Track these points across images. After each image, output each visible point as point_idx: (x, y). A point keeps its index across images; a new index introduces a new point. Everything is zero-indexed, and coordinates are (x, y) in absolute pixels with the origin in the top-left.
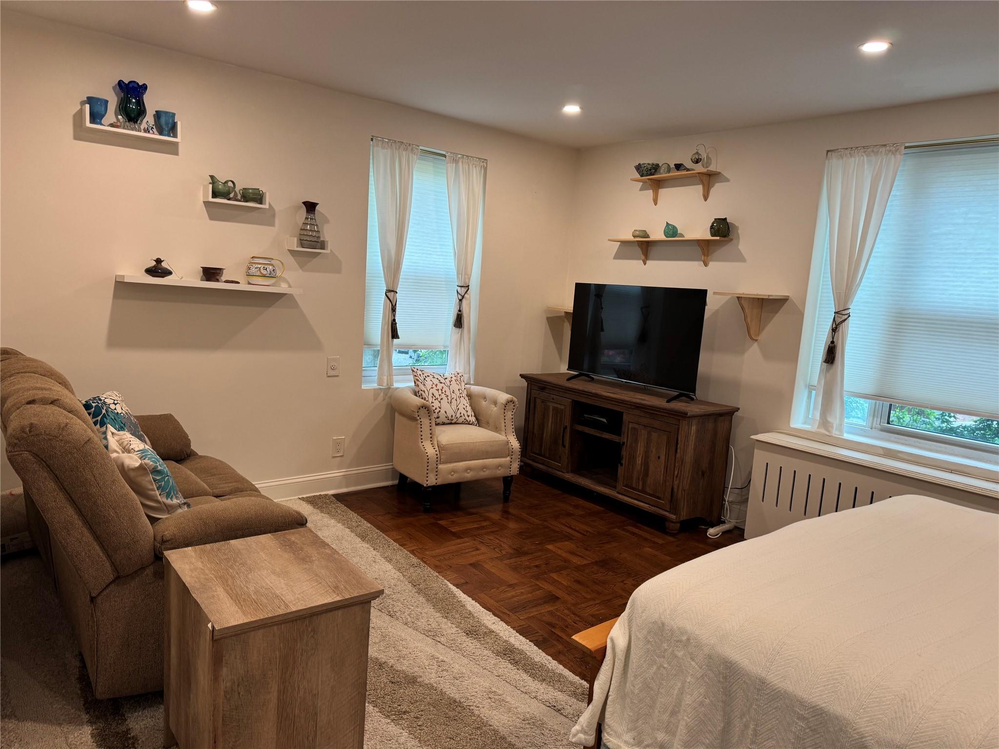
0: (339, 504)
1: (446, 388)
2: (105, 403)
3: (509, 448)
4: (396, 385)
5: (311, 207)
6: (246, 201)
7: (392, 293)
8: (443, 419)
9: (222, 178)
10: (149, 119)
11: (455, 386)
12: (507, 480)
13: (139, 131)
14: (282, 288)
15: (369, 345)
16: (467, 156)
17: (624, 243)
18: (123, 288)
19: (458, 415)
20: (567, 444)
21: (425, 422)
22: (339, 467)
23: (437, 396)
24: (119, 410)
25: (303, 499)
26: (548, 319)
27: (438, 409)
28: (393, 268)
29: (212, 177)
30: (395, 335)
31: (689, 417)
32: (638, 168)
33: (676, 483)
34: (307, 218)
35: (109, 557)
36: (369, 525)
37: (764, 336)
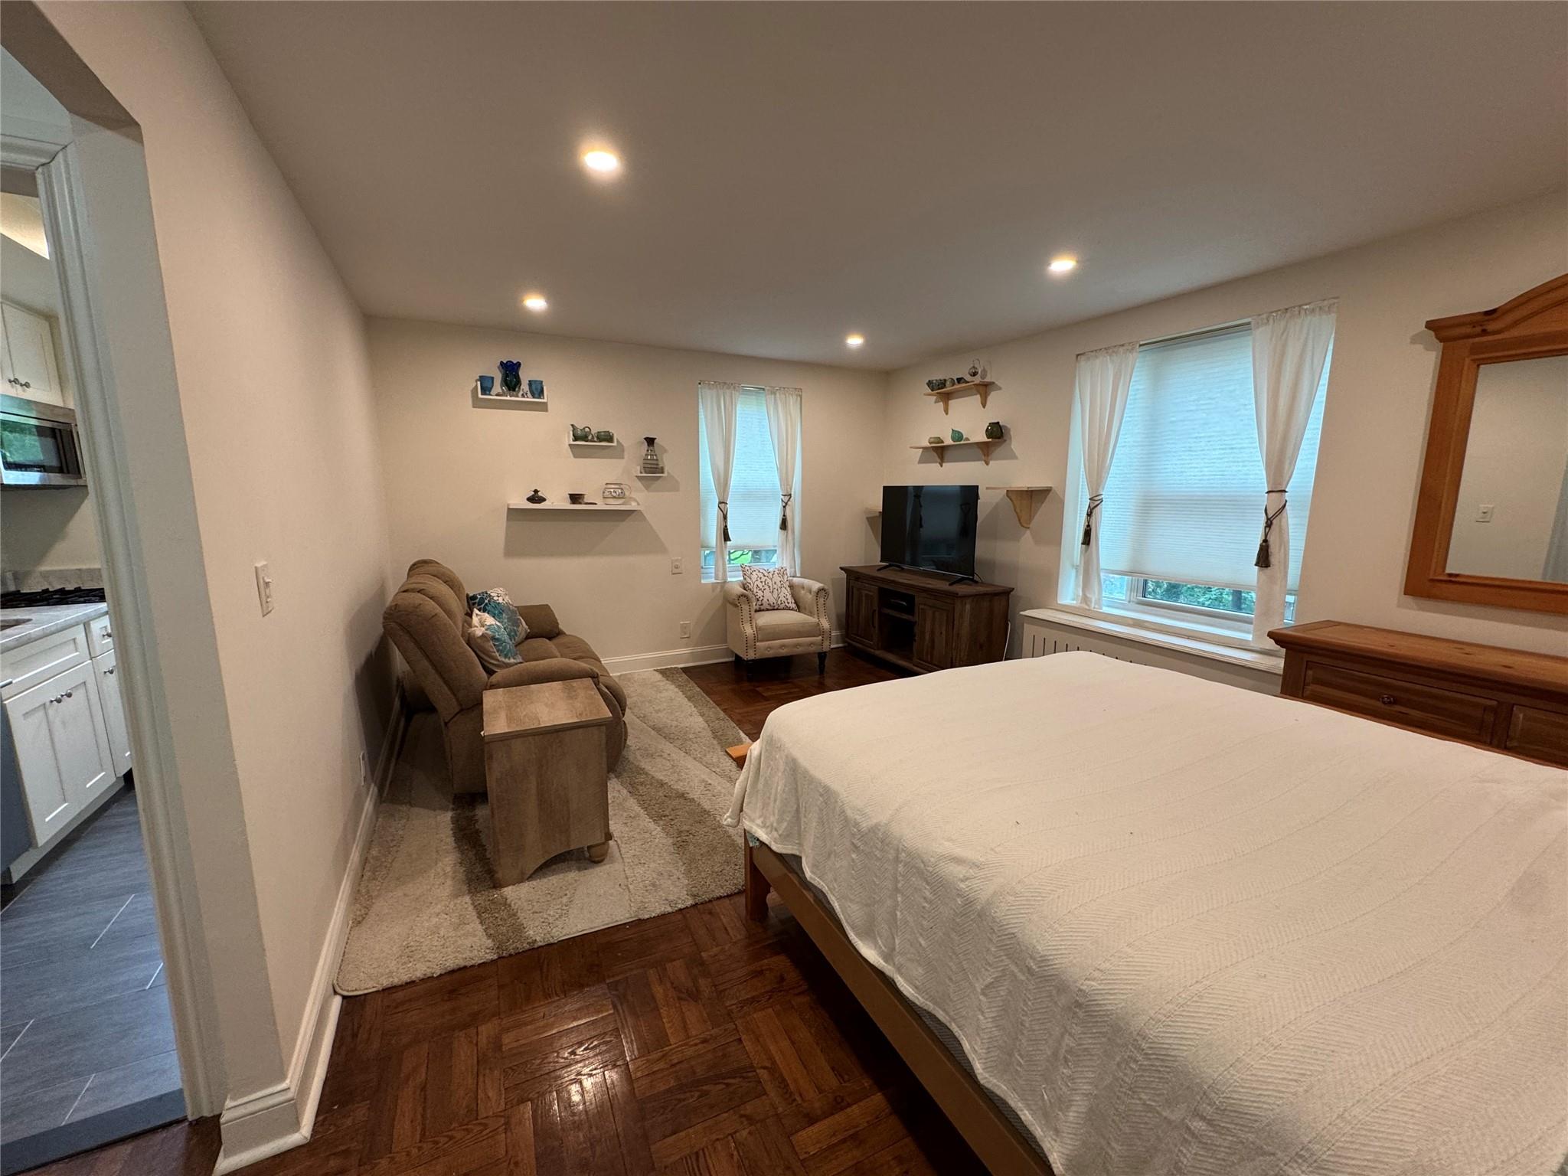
0: (684, 675)
1: (768, 580)
2: (490, 596)
3: (820, 629)
4: (729, 579)
5: (650, 441)
6: (600, 441)
7: (723, 504)
8: (766, 605)
9: (580, 426)
10: (525, 387)
11: (777, 579)
12: (822, 656)
13: (517, 396)
14: (633, 506)
15: (707, 547)
16: (784, 388)
17: (925, 448)
18: (514, 514)
19: (779, 603)
20: (876, 625)
21: (745, 607)
22: (687, 646)
23: (761, 587)
24: (501, 600)
25: (657, 670)
26: (868, 518)
27: (762, 598)
28: (723, 485)
29: (572, 425)
30: (727, 538)
31: (960, 597)
32: (930, 384)
33: (954, 654)
34: (648, 451)
35: (455, 695)
36: (699, 689)
37: (1033, 524)
